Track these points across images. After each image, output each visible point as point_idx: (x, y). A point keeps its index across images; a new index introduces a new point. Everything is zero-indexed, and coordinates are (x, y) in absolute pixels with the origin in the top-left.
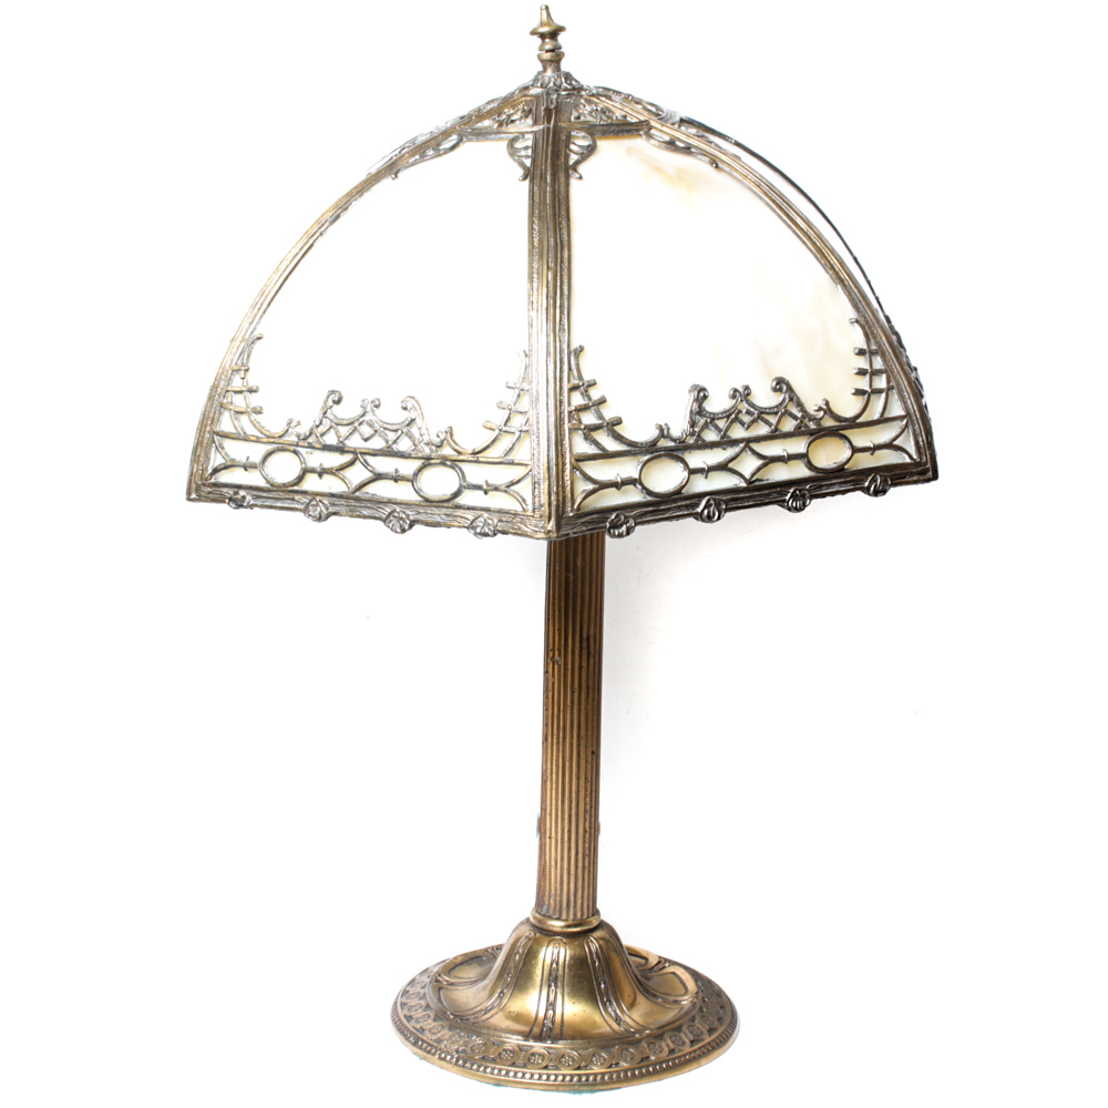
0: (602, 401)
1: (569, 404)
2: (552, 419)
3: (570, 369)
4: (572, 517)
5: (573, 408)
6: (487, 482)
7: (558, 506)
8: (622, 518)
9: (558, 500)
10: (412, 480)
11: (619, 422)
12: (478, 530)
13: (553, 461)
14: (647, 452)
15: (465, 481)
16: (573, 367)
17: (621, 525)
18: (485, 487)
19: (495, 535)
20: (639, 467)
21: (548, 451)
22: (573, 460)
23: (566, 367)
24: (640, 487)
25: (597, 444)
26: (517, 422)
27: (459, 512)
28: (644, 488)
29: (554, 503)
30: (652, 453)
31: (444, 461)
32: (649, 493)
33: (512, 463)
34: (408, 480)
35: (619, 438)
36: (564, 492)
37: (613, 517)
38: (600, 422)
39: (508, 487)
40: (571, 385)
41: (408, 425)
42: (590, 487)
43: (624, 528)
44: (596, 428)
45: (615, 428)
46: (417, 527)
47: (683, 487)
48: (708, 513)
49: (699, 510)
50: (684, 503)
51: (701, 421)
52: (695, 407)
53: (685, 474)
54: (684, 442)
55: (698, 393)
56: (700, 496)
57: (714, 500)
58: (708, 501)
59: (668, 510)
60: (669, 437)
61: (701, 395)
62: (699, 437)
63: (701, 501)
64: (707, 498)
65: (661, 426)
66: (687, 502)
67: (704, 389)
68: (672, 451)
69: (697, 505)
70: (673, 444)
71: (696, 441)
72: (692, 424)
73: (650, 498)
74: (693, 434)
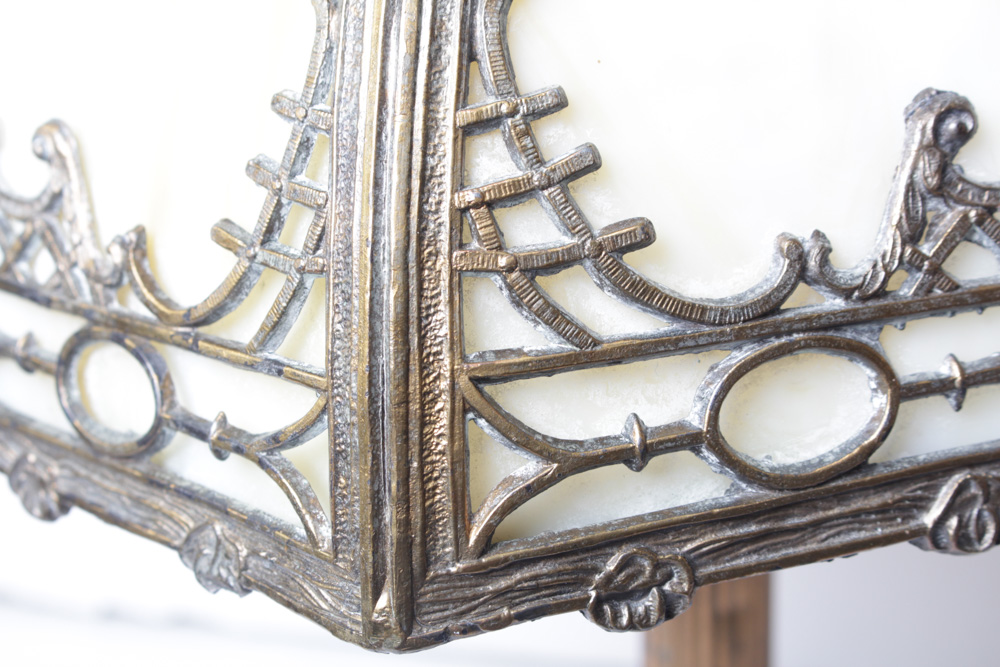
0: (588, 165)
1: (460, 183)
2: (391, 240)
3: (469, 55)
4: (460, 575)
5: (470, 196)
6: (223, 421)
7: (405, 545)
8: (647, 564)
9: (405, 524)
10: (62, 368)
11: (643, 235)
12: (204, 564)
13: (388, 393)
14: (740, 338)
15: (172, 404)
16: (483, 46)
17: (645, 590)
18: (214, 432)
19: (247, 591)
20: (715, 389)
21: (373, 351)
22: (463, 381)
23: (452, 51)
24: (713, 458)
25: (553, 317)
27: (161, 501)
28: (729, 460)
29: (392, 533)
30: (762, 339)
31: (121, 330)
32: (747, 472)
33: (278, 369)
34: (48, 371)
35: (640, 293)
36: (427, 494)
37: (611, 566)
38: (568, 241)
39: (271, 452)
40: (467, 116)
41: (49, 208)
42: (528, 467)
43: (651, 601)
44: (557, 263)
45: (629, 259)
47: (872, 448)
48: (961, 526)
49: (929, 519)
50: (875, 501)
51: (948, 218)
52: (927, 168)
53: (883, 401)
54: (881, 293)
55: (940, 120)
56: (934, 472)
57: (984, 484)
58: (962, 487)
59: (817, 525)
60: (825, 278)
61: (951, 125)
62: (936, 270)
63: (936, 489)
64: (957, 478)
65: (796, 244)
66: (888, 497)
67: (960, 107)
68: (837, 327)
69: (922, 504)
70: (838, 303)
71: (926, 289)
72: (914, 229)
73: (750, 492)
74: (913, 264)
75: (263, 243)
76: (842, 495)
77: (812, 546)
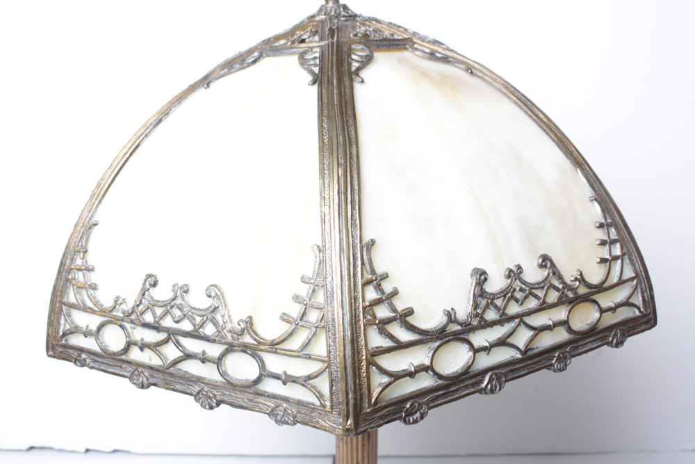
0: (395, 293)
1: (364, 300)
2: (347, 317)
3: (363, 264)
4: (369, 412)
5: (367, 304)
6: (285, 373)
7: (355, 405)
8: (416, 404)
9: (355, 399)
10: (219, 362)
11: (410, 312)
12: (279, 418)
13: (349, 361)
14: (438, 339)
15: (265, 370)
16: (366, 261)
17: (416, 412)
18: (283, 378)
19: (295, 424)
20: (431, 354)
21: (345, 349)
22: (369, 356)
23: (359, 263)
24: (432, 373)
25: (391, 337)
26: (313, 316)
27: (261, 400)
28: (436, 373)
29: (351, 402)
30: (442, 339)
31: (245, 348)
32: (440, 377)
33: (309, 357)
34: (214, 362)
35: (412, 328)
36: (361, 389)
37: (408, 406)
38: (393, 315)
39: (305, 381)
40: (365, 280)
41: (213, 312)
42: (386, 380)
43: (418, 415)
44: (390, 321)
45: (407, 319)
46: (223, 406)
47: (470, 366)
48: (491, 387)
49: (483, 385)
50: (471, 382)
51: (483, 302)
52: (478, 289)
53: (471, 354)
54: (469, 324)
55: (480, 276)
56: (484, 372)
57: (496, 374)
58: (491, 376)
59: (457, 390)
60: (456, 321)
61: (483, 278)
62: (482, 317)
63: (484, 377)
64: (490, 374)
65: (449, 312)
66: (474, 380)
67: (484, 273)
68: (459, 334)
69: (482, 381)
70: (459, 328)
71: (480, 322)
72: (476, 306)
73: (440, 382)
74: (477, 315)
75: (301, 320)
76: (463, 381)
77: (456, 396)
